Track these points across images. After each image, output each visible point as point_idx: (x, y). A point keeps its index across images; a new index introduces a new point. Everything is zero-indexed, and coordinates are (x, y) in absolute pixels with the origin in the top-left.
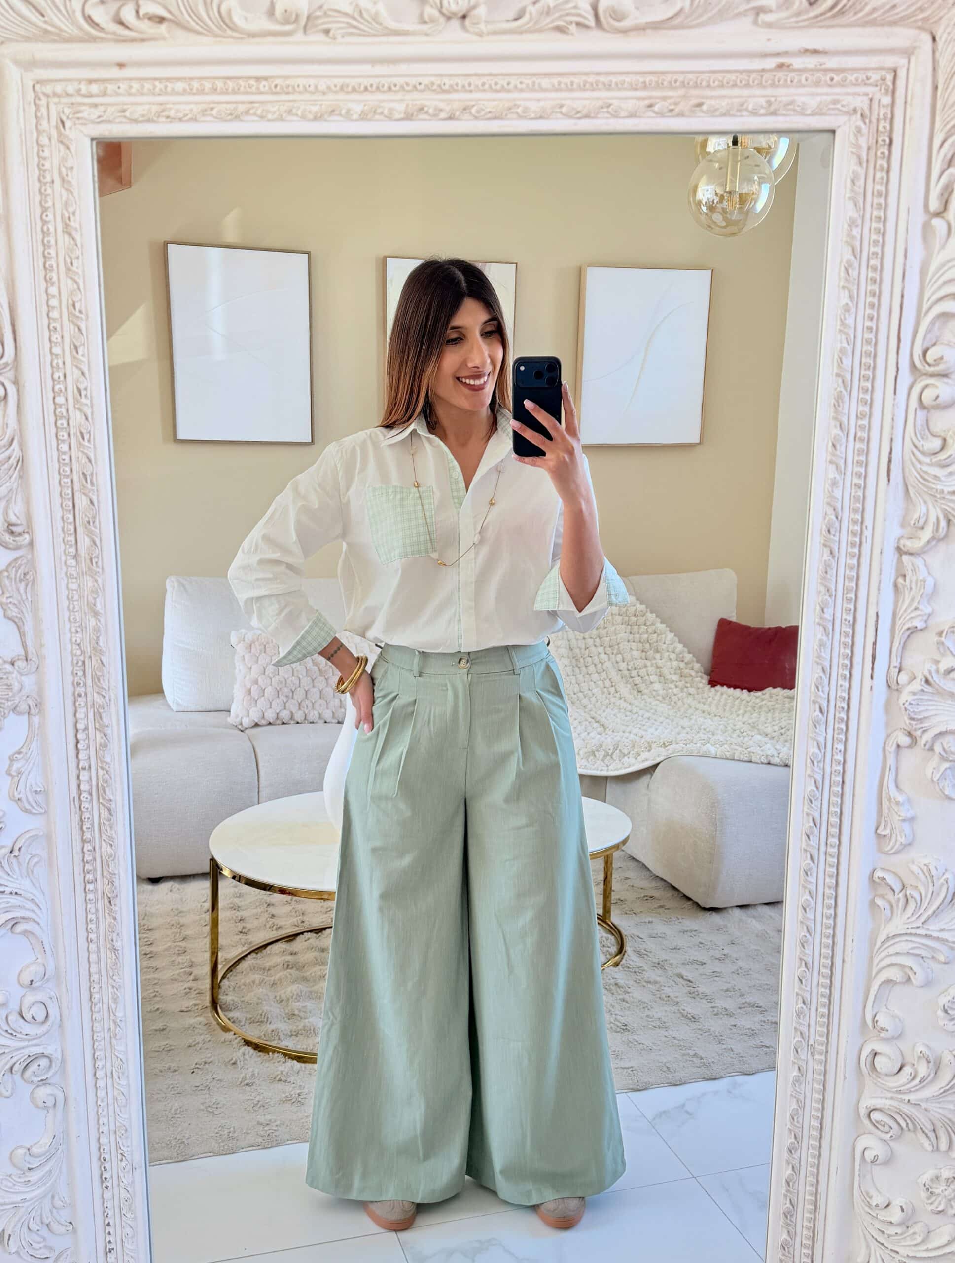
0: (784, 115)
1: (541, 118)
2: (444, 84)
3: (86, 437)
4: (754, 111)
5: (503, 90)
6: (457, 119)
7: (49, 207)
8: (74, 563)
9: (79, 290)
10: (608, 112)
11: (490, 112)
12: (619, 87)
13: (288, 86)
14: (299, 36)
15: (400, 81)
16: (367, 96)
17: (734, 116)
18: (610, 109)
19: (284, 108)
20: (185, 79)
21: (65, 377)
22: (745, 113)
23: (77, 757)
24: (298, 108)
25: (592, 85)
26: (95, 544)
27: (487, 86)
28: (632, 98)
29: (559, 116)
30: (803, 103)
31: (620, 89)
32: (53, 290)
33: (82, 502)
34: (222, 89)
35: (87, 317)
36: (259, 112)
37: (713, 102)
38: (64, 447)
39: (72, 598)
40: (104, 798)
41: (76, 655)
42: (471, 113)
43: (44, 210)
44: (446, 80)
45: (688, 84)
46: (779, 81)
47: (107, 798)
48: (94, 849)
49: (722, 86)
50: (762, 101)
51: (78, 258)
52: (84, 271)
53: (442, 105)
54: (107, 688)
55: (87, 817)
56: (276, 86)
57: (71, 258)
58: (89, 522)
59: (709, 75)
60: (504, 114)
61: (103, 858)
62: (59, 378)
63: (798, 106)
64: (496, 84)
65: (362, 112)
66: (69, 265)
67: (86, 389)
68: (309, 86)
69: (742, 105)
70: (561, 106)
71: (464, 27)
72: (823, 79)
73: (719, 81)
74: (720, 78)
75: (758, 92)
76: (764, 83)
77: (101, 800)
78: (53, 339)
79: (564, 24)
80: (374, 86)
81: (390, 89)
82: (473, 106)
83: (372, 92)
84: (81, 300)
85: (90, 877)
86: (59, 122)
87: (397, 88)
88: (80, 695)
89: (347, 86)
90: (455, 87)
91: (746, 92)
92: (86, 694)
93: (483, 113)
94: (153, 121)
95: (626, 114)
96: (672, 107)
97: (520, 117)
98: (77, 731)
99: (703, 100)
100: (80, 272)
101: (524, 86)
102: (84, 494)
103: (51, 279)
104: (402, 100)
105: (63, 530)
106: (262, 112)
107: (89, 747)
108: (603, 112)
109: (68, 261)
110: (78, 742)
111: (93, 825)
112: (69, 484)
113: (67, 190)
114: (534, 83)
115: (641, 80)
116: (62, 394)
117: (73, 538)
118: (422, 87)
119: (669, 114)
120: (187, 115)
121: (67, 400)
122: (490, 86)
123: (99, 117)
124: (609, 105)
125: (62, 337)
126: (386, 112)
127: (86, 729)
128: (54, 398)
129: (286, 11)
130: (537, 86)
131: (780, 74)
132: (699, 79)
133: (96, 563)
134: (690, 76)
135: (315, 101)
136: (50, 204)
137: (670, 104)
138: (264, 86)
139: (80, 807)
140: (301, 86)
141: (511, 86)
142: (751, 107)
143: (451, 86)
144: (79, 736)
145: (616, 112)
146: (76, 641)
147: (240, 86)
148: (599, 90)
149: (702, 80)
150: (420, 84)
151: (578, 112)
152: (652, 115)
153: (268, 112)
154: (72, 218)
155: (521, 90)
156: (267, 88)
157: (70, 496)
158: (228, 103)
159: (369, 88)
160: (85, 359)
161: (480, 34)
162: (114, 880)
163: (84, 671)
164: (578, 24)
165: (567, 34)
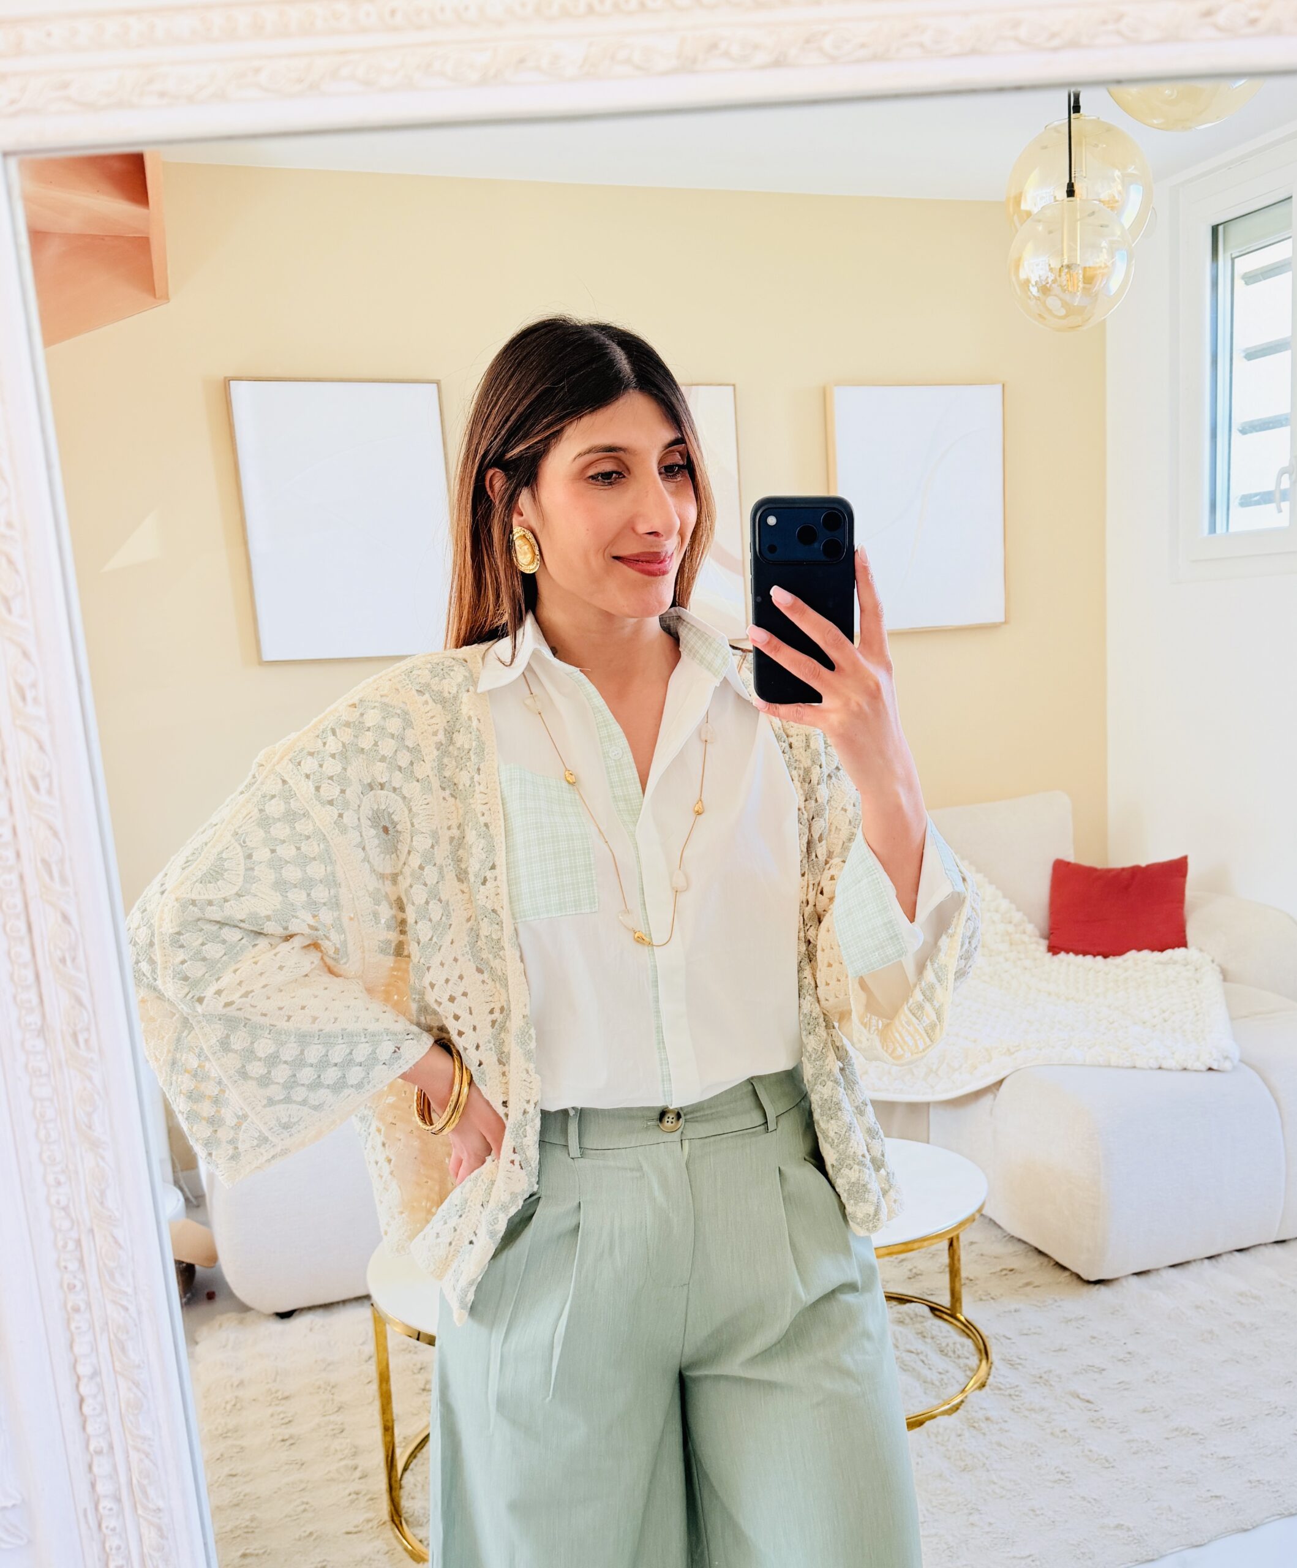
3: (44, 786)
8: (39, 1044)
23: (84, 1428)
26: (83, 1004)
33: (45, 920)
39: (43, 1114)
41: (60, 1230)
47: (151, 1505)
54: (129, 1290)
55: (114, 1545)
58: (63, 960)
67: (34, 685)
77: (140, 1512)
88: (77, 1310)
92: (89, 1305)
98: (79, 1378)
102: (51, 905)
105: (12, 978)
107: (104, 1408)
110: (81, 1401)
112: (17, 885)
117: (33, 995)
127: (96, 1373)
133: (86, 1041)
135: (481, 40)
139: (100, 1526)
144: (84, 1389)
146: (58, 1202)
152: (1213, 33)
157: (21, 909)
158: (288, 56)
160: (27, 625)
163: (81, 1261)
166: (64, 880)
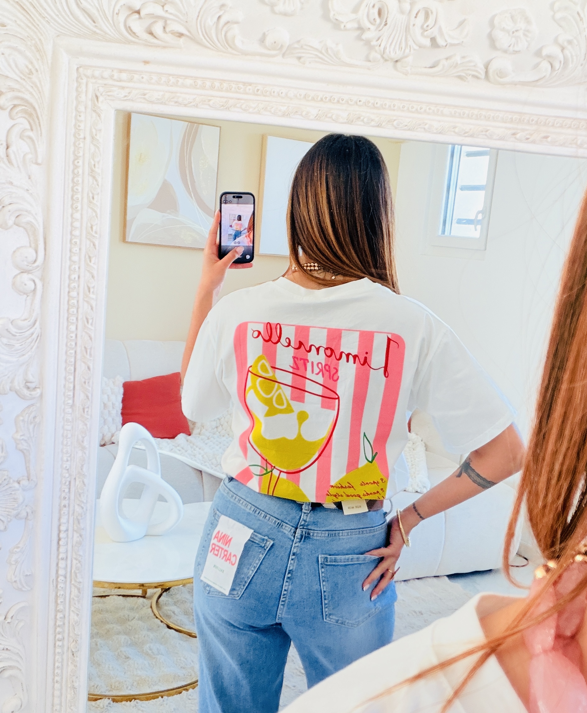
1: (440, 133)
2: (377, 103)
3: (90, 321)
4: (581, 146)
5: (416, 112)
6: (383, 128)
7: (80, 157)
8: (70, 410)
9: (97, 217)
11: (406, 125)
13: (266, 91)
14: (279, 59)
15: (346, 97)
16: (322, 105)
17: (567, 146)
19: (261, 106)
20: (192, 77)
21: (79, 277)
22: (574, 146)
23: (58, 550)
24: (272, 107)
25: (477, 116)
26: (88, 398)
27: (406, 108)
28: (502, 127)
29: (452, 133)
31: (494, 121)
32: (77, 215)
33: (81, 368)
34: (218, 87)
35: (100, 236)
36: (243, 106)
37: (554, 136)
38: (73, 328)
39: (67, 436)
40: (76, 581)
41: (65, 477)
42: (393, 124)
43: (76, 158)
44: (378, 101)
45: (540, 123)
47: (78, 580)
48: (64, 617)
51: (98, 194)
52: (101, 204)
53: (373, 117)
54: (85, 502)
55: (61, 594)
56: (258, 90)
57: (93, 194)
58: (85, 382)
59: (554, 119)
60: (415, 128)
61: (71, 623)
62: (75, 279)
64: (412, 107)
65: (317, 115)
66: (91, 199)
67: (93, 287)
68: (282, 93)
69: (573, 140)
70: (455, 127)
71: (395, 68)
74: (561, 122)
77: (73, 582)
78: (74, 250)
79: (464, 75)
80: (328, 99)
81: (338, 101)
82: (395, 120)
83: (325, 102)
84: (97, 224)
85: (59, 636)
86: (94, 96)
87: (343, 102)
88: (64, 506)
89: (309, 96)
90: (384, 106)
91: (576, 132)
92: (69, 506)
93: (401, 125)
94: (165, 104)
95: (497, 137)
96: (527, 136)
97: (425, 131)
98: (59, 531)
99: (549, 135)
100: (99, 204)
101: (431, 111)
102: (84, 363)
103: (76, 208)
104: (346, 110)
105: (65, 386)
106: (246, 107)
107: (67, 544)
108: (482, 134)
109: (91, 195)
110: (59, 540)
111: (65, 599)
112: (73, 355)
113: (95, 145)
114: (438, 109)
115: (510, 116)
116: (75, 290)
117: (71, 393)
118: (361, 103)
119: (526, 141)
120: (191, 103)
121: (78, 294)
122: (408, 109)
123: (125, 96)
124: (487, 131)
125: (80, 249)
126: (334, 117)
127: (67, 530)
128: (69, 292)
129: (274, 41)
130: (439, 112)
132: (547, 120)
133: (87, 412)
134: (542, 118)
135: (284, 103)
136: (81, 154)
137: (527, 134)
138: (249, 89)
139: (57, 587)
140: (276, 92)
141: (422, 110)
143: (381, 105)
144: (61, 536)
145: (491, 135)
146: (66, 467)
147: (232, 87)
148: (482, 120)
149: (549, 121)
150: (360, 101)
151: (465, 134)
152: (514, 140)
153: (250, 107)
154: (97, 166)
155: (429, 114)
156: (251, 91)
157: (73, 363)
158: (220, 97)
159: (324, 100)
160: (95, 267)
161: (406, 74)
162: (78, 639)
163: (69, 489)
164: (474, 76)
165: (465, 81)
166: (91, 355)
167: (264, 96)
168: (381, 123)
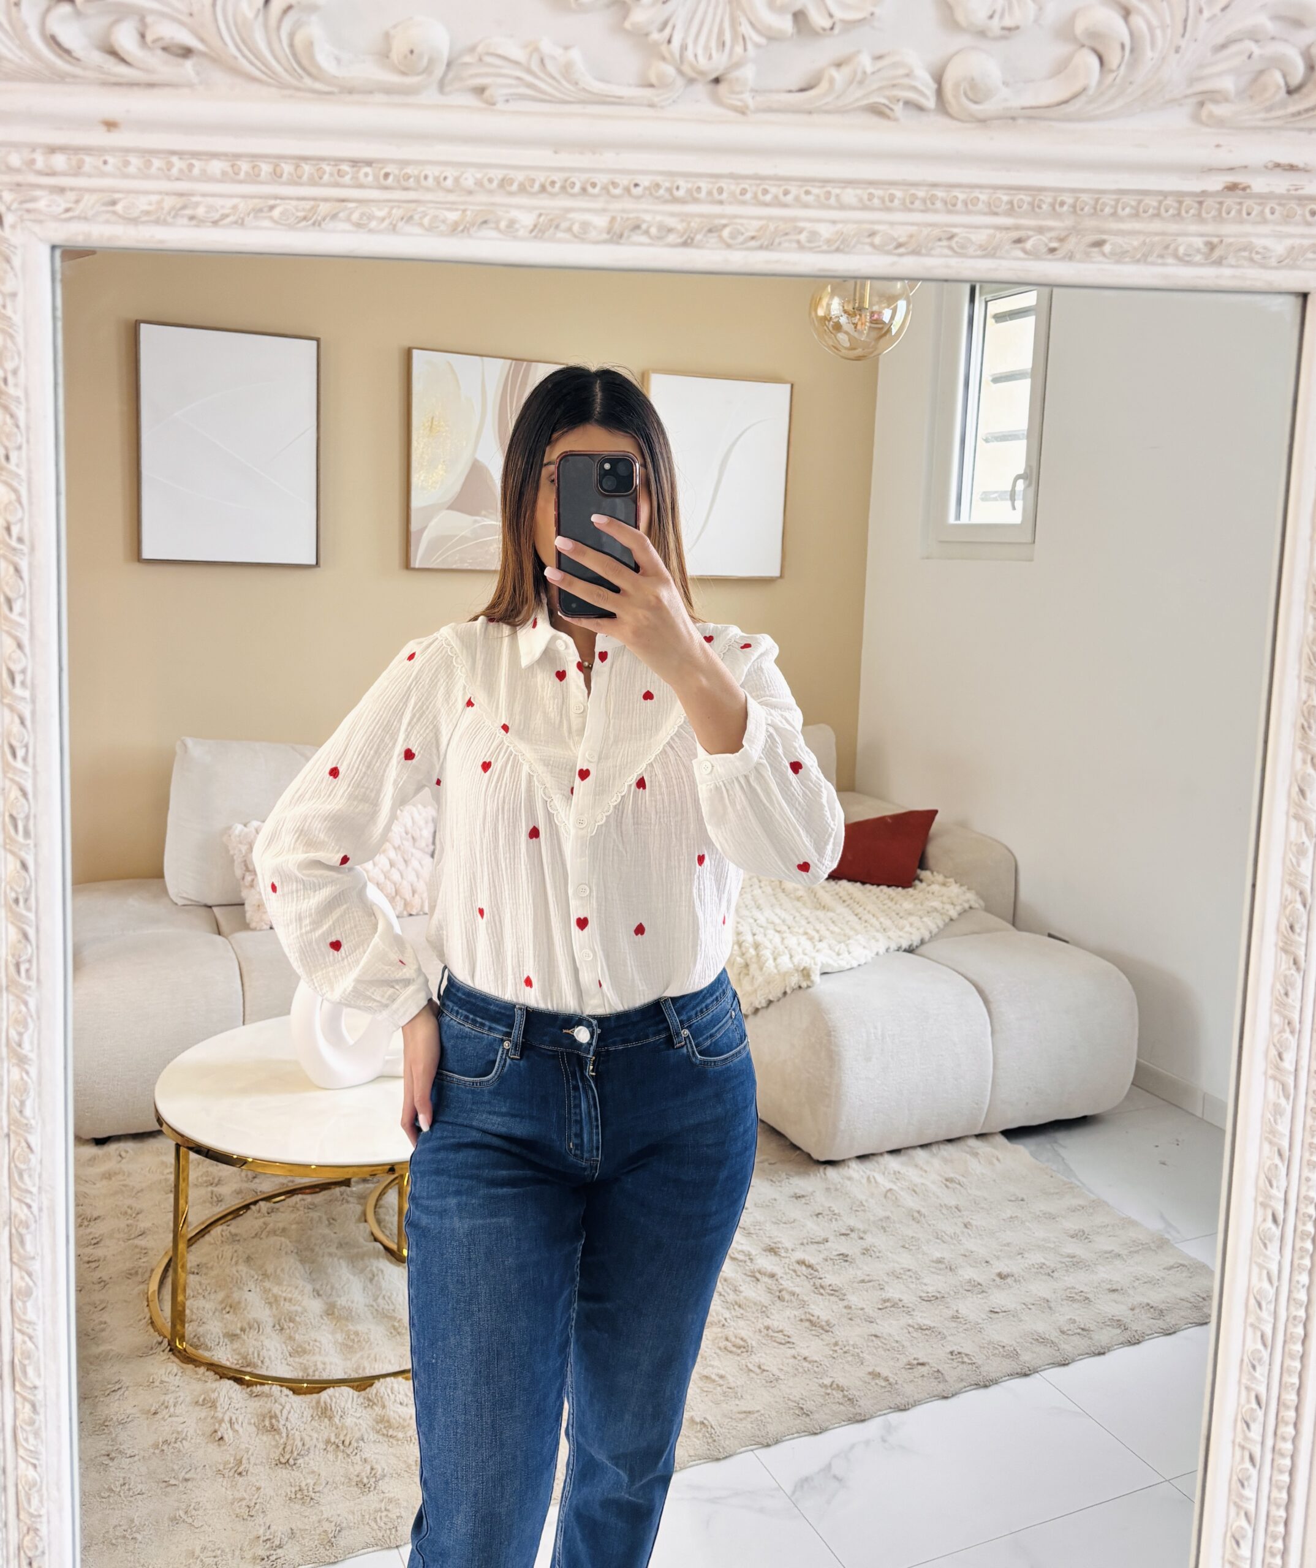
0: (1232, 266)
1: (838, 250)
2: (678, 188)
3: (21, 753)
4: (1187, 259)
5: (777, 203)
6: (698, 247)
9: (20, 503)
10: (950, 248)
11: (753, 238)
12: (969, 206)
13: (407, 177)
14: (431, 95)
15: (602, 179)
16: (544, 202)
17: (1153, 264)
18: (953, 243)
19: (397, 213)
20: (226, 155)
22: (1170, 260)
24: (425, 214)
25: (924, 201)
26: (27, 938)
27: (749, 196)
28: (987, 227)
29: (868, 248)
30: (1265, 248)
31: (969, 212)
34: (290, 174)
35: (32, 549)
36: (355, 217)
37: (1120, 240)
40: (24, 1384)
42: (720, 237)
44: (681, 182)
45: (1082, 209)
46: (1228, 213)
47: (28, 1383)
49: (1136, 215)
50: (1199, 242)
51: (19, 448)
52: (29, 471)
53: (672, 222)
56: (387, 175)
58: (16, 901)
59: (1114, 197)
60: (777, 241)
63: (1257, 253)
64: (765, 192)
65: (535, 226)
68: (445, 178)
69: (1167, 247)
70: (872, 234)
71: (714, 97)
72: (1299, 212)
73: (1132, 207)
74: (1134, 203)
75: (1193, 228)
76: (1204, 215)
79: (885, 101)
80: (558, 185)
81: (584, 190)
82: (725, 226)
83: (553, 195)
84: (21, 520)
87: (596, 190)
89: (511, 181)
90: (696, 195)
91: (1173, 227)
93: (741, 239)
94: (165, 223)
95: (979, 253)
96: (1054, 245)
97: (801, 247)
99: (1104, 237)
100: (22, 472)
101: (810, 199)
104: (604, 210)
106: (361, 218)
108: (941, 246)
114: (829, 193)
115: (1005, 198)
118: (639, 190)
119: (1050, 256)
120: (227, 215)
122: (755, 196)
123: (67, 210)
124: (951, 237)
126: (576, 228)
129: (412, 52)
130: (832, 201)
131: (1230, 201)
132: (1101, 201)
133: (27, 971)
134: (1084, 197)
135: (453, 203)
137: (1051, 239)
138: (366, 175)
140: (430, 180)
141: (789, 198)
142: (1181, 250)
143: (689, 191)
145: (963, 247)
147: (324, 172)
148: (936, 211)
149: (1104, 204)
150: (636, 185)
151: (900, 245)
152: (1021, 254)
153: (371, 218)
155: (806, 206)
156: (370, 178)
158: (299, 199)
159: (549, 188)
160: (25, 622)
161: (742, 111)
164: (908, 103)
165: (888, 117)
167: (406, 189)
168: (692, 235)
